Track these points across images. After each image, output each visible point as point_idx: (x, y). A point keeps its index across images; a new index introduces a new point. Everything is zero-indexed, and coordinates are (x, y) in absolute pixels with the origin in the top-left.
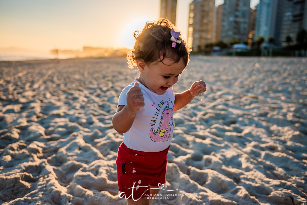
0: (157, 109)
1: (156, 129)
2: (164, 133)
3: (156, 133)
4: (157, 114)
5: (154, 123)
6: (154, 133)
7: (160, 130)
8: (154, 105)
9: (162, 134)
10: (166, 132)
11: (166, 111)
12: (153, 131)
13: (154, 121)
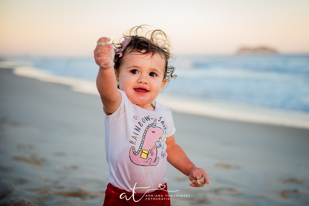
0: (139, 123)
1: (137, 148)
2: (148, 154)
3: (137, 154)
4: (138, 129)
5: (135, 141)
6: (135, 153)
7: (142, 150)
8: (135, 118)
9: (144, 156)
10: (150, 154)
11: (151, 129)
12: (134, 150)
13: (135, 138)
